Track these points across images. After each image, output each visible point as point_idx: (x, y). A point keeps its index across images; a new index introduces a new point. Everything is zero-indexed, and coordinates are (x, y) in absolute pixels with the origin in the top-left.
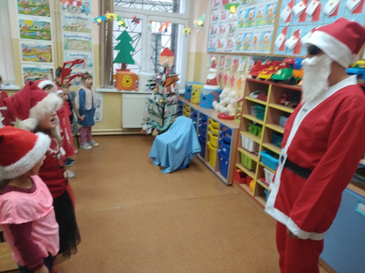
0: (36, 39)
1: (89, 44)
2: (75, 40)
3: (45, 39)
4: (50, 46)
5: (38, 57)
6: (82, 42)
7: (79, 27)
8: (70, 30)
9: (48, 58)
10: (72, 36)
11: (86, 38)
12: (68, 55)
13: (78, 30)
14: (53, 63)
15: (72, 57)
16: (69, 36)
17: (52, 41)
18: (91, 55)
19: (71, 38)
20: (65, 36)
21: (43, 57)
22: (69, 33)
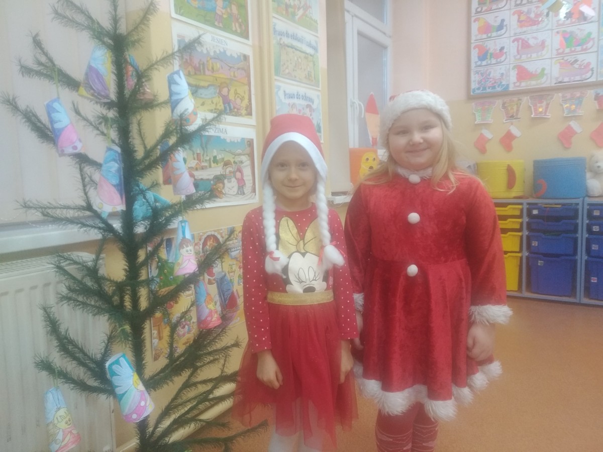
0: (215, 26)
1: (314, 65)
2: (292, 47)
3: (235, 33)
4: (246, 58)
5: (220, 93)
6: (303, 55)
7: (299, 9)
8: (284, 12)
9: (242, 99)
10: (287, 35)
11: (310, 45)
12: (281, 94)
13: (297, 17)
14: (252, 121)
15: (287, 101)
16: (281, 34)
17: (250, 42)
18: (318, 96)
19: (286, 40)
20: (275, 31)
21: (231, 97)
22: (282, 24)
